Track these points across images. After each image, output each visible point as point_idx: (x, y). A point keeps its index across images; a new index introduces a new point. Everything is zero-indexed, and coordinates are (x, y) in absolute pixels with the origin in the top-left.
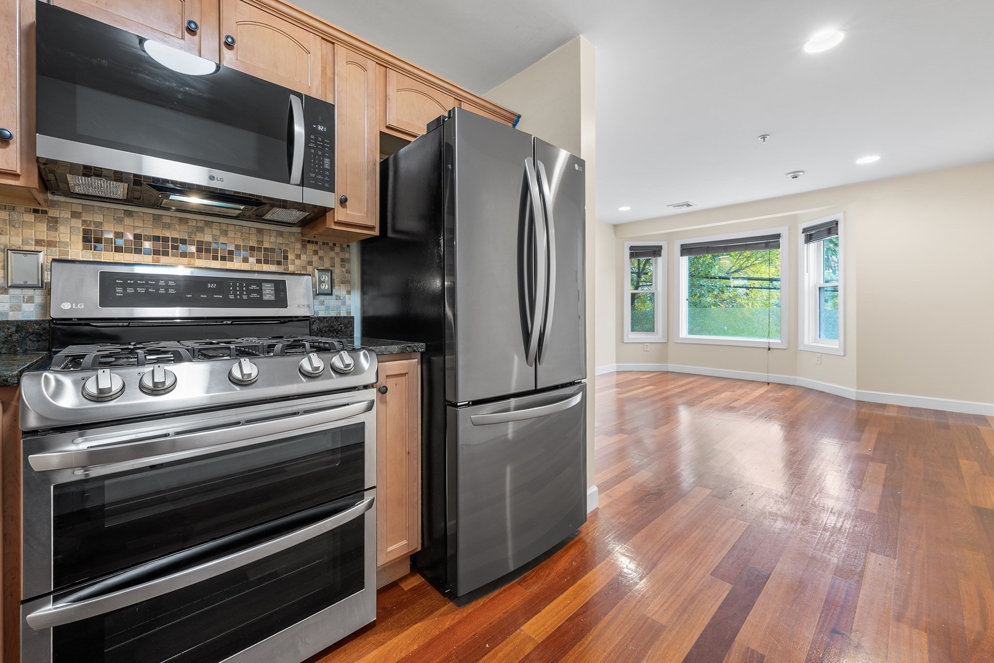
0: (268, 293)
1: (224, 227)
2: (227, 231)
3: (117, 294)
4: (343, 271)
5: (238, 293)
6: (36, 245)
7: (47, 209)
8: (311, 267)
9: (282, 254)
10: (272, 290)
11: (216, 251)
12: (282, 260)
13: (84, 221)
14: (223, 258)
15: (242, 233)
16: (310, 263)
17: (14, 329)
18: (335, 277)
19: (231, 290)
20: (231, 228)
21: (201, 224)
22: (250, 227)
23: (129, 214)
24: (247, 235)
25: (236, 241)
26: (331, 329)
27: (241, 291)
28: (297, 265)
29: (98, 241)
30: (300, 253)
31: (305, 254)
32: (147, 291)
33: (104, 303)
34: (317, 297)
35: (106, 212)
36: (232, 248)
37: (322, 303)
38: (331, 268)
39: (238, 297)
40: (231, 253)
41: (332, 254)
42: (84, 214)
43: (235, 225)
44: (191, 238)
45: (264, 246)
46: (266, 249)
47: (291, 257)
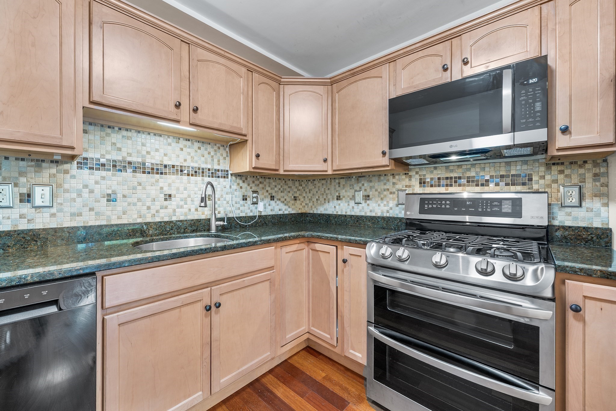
0: (507, 208)
1: (483, 166)
2: (485, 168)
3: (425, 208)
4: (597, 185)
5: (484, 207)
6: (405, 187)
7: (408, 172)
8: (556, 184)
9: (527, 177)
10: (509, 205)
11: (478, 181)
12: (527, 182)
13: (420, 175)
14: (482, 185)
15: (495, 167)
16: (555, 181)
17: (399, 221)
18: (584, 190)
19: (480, 206)
20: (487, 165)
21: (469, 167)
22: (500, 162)
23: (435, 168)
24: (498, 168)
25: (490, 173)
26: (579, 238)
27: (487, 206)
28: (541, 184)
29: (424, 183)
30: (544, 175)
31: (549, 174)
32: (437, 206)
33: (420, 213)
34: (563, 209)
35: (427, 169)
36: (487, 177)
37: (569, 214)
38: (580, 184)
39: (484, 210)
40: (487, 181)
41: (582, 171)
42: (419, 172)
43: (490, 163)
44: (464, 175)
45: (511, 173)
46: (513, 175)
47: (535, 178)
